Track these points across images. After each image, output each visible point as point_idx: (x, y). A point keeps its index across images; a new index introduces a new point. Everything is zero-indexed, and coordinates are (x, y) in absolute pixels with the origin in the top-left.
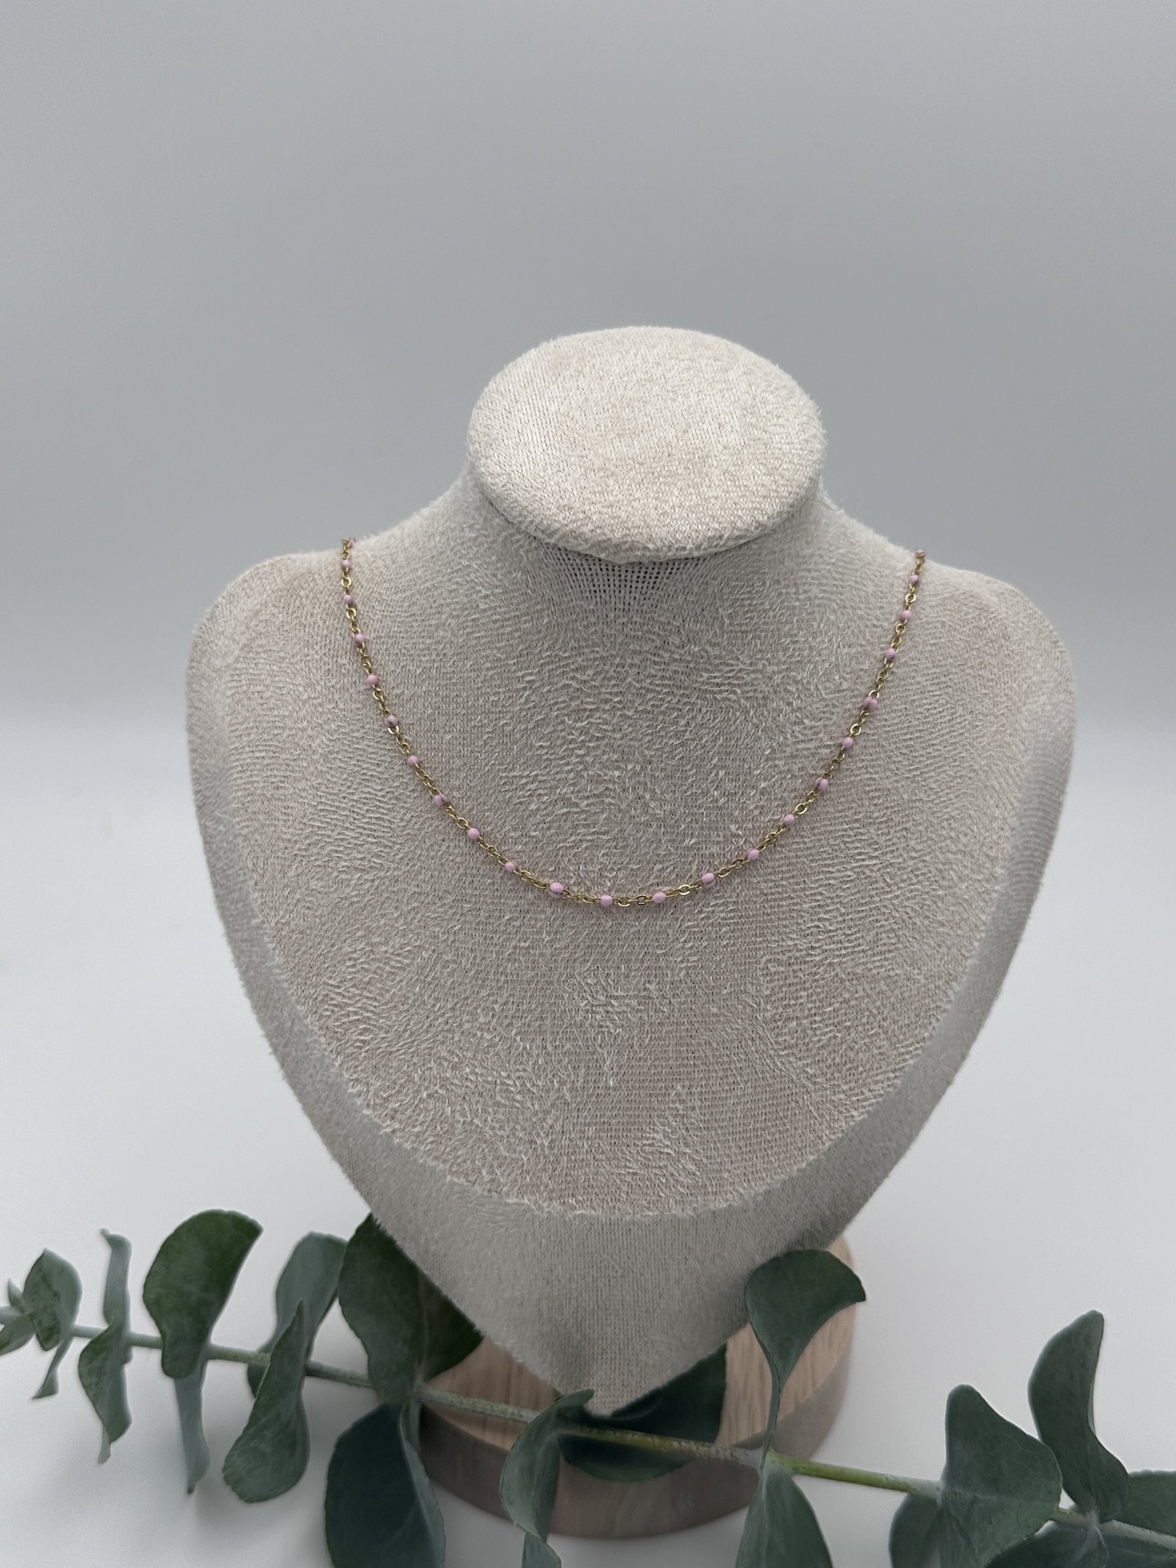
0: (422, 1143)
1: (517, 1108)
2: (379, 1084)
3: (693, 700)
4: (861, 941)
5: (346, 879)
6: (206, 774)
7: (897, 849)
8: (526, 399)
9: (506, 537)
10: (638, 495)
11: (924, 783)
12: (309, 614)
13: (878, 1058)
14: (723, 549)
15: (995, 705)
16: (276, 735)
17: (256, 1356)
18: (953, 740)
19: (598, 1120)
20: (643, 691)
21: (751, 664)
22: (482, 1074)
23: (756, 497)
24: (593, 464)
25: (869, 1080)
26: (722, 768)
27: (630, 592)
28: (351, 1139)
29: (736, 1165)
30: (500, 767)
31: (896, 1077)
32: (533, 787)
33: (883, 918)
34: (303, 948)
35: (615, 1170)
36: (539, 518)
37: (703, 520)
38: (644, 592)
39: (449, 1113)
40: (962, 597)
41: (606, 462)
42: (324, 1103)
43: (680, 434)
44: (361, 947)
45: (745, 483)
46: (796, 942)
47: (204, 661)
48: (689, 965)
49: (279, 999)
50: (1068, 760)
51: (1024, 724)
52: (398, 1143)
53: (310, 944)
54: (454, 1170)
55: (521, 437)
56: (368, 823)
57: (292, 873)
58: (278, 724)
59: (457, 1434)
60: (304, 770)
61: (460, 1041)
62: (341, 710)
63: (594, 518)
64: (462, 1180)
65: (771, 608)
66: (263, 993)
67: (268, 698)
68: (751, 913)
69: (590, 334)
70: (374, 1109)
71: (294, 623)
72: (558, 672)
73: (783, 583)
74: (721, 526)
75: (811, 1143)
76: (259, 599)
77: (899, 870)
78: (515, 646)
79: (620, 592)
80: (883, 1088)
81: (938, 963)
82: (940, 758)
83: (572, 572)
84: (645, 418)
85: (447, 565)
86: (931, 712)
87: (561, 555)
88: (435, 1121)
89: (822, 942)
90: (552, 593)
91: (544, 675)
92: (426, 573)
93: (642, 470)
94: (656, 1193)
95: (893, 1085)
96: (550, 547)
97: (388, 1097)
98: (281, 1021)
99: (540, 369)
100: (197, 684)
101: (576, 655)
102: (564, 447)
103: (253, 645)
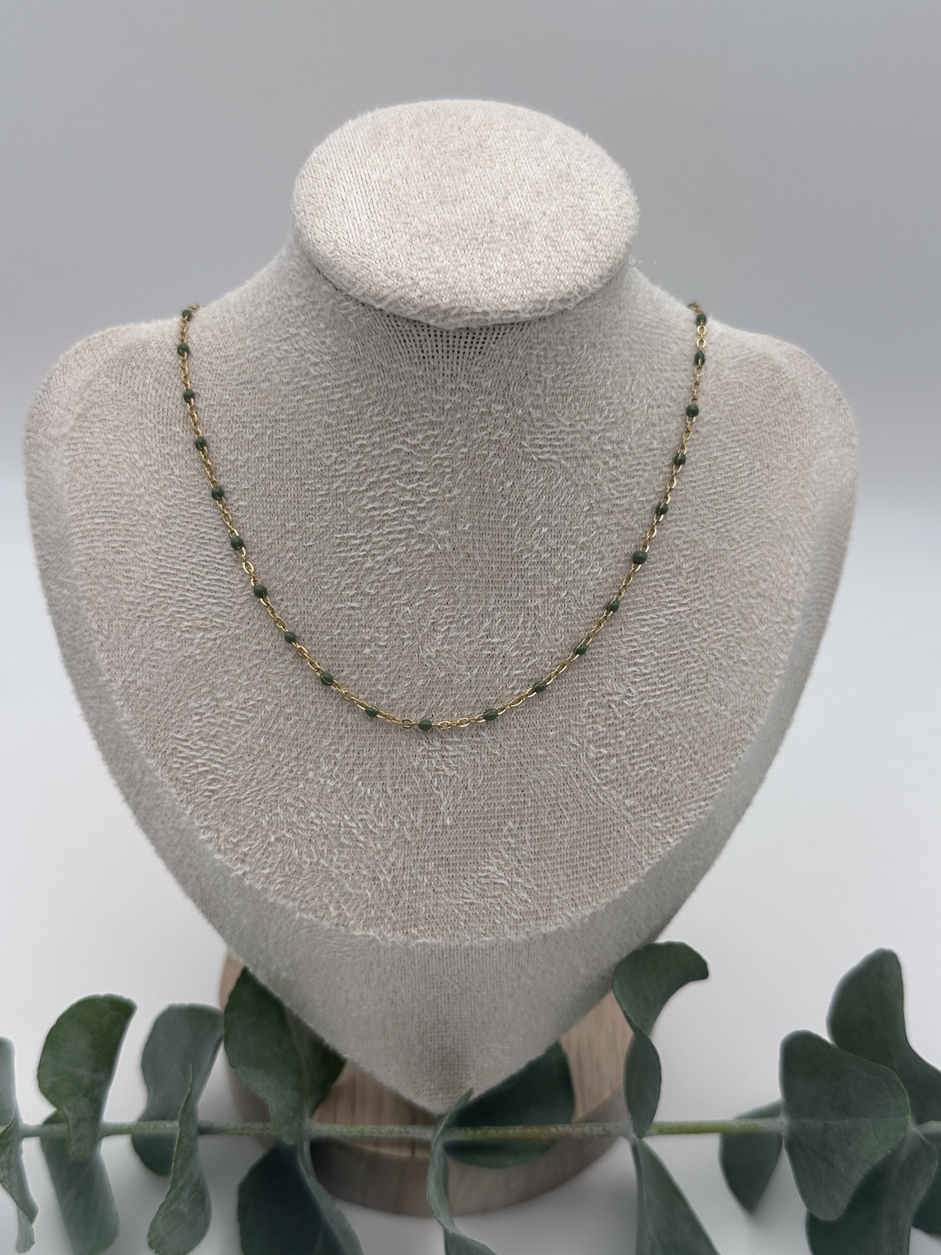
0: (271, 883)
1: (361, 848)
2: (229, 830)
4: (673, 682)
5: (189, 639)
6: (48, 540)
7: (704, 596)
8: (348, 168)
9: (334, 304)
10: (463, 260)
11: (726, 534)
12: (141, 384)
13: (690, 789)
14: (548, 313)
15: (789, 459)
16: (114, 502)
18: (752, 493)
19: (436, 856)
21: (571, 426)
22: (326, 818)
23: (577, 262)
24: (418, 231)
25: (683, 809)
26: (545, 525)
27: (458, 358)
28: (203, 879)
29: (564, 892)
30: (334, 529)
31: (707, 805)
32: (368, 547)
33: (693, 660)
34: (151, 705)
35: (454, 901)
36: (367, 285)
37: (527, 285)
38: (471, 357)
39: (297, 855)
40: (757, 359)
41: (431, 229)
42: (176, 846)
43: (500, 201)
44: (206, 702)
45: (566, 249)
47: (40, 430)
49: (129, 752)
51: (815, 477)
52: (249, 884)
53: (156, 700)
54: (303, 907)
55: (346, 204)
56: (208, 585)
57: (136, 634)
58: (115, 491)
60: (142, 535)
61: (305, 788)
62: (177, 476)
63: (422, 283)
64: (311, 916)
65: (588, 371)
66: (114, 746)
67: (105, 466)
69: (406, 107)
70: (225, 853)
71: (127, 393)
72: (389, 437)
73: (599, 347)
74: (545, 290)
75: (632, 869)
76: (92, 370)
77: (706, 615)
78: (346, 413)
79: (448, 357)
80: (695, 815)
81: (743, 699)
82: (741, 511)
83: (401, 339)
84: (465, 185)
85: (275, 333)
86: (732, 467)
87: (390, 322)
88: (283, 862)
89: (639, 684)
90: (381, 360)
91: (374, 439)
92: (255, 342)
93: (466, 236)
94: (492, 920)
95: (703, 812)
96: (379, 314)
97: (238, 842)
98: (132, 772)
99: (359, 138)
100: (35, 453)
101: (406, 420)
102: (388, 215)
103: (87, 414)
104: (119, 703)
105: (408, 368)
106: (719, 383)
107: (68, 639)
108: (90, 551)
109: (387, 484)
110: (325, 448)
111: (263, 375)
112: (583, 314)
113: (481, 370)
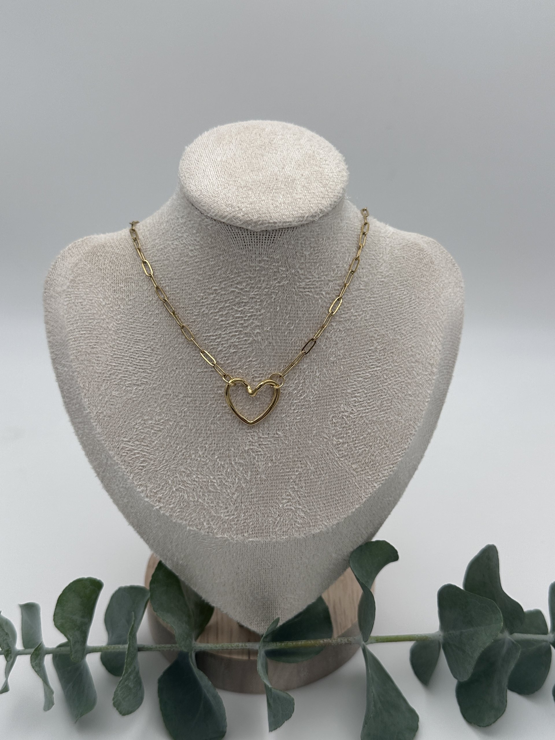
0: (174, 512)
1: (219, 493)
2: (152, 486)
4: (374, 405)
5: (130, 390)
6: (56, 344)
7: (389, 362)
8: (206, 155)
9: (200, 221)
10: (263, 198)
11: (399, 331)
12: (103, 264)
13: (385, 459)
14: (305, 223)
15: (429, 294)
16: (90, 323)
18: (411, 311)
19: (258, 496)
21: (319, 278)
22: (201, 478)
23: (319, 198)
24: (241, 184)
25: (381, 469)
27: (262, 245)
28: (138, 514)
29: (323, 512)
30: (202, 332)
31: (394, 467)
32: (219, 340)
33: (384, 394)
34: (111, 424)
36: (217, 211)
37: (295, 209)
38: (268, 245)
39: (187, 497)
40: (411, 245)
41: (247, 183)
42: (124, 498)
43: (280, 170)
44: (140, 421)
45: (313, 192)
47: (51, 289)
48: (296, 421)
49: (100, 449)
50: (462, 318)
51: (442, 302)
52: (163, 513)
53: (114, 422)
54: (190, 524)
55: (205, 173)
56: (139, 362)
57: (103, 388)
58: (91, 317)
60: (105, 339)
61: (190, 463)
62: (122, 309)
63: (243, 209)
64: (195, 528)
65: (326, 251)
66: (92, 447)
67: (85, 305)
69: (233, 124)
70: (150, 498)
71: (95, 269)
72: (229, 285)
73: (331, 239)
74: (304, 212)
75: (357, 500)
76: (78, 258)
77: (390, 371)
78: (207, 274)
79: (257, 245)
80: (388, 472)
81: (410, 413)
82: (406, 319)
83: (234, 236)
84: (263, 162)
85: (171, 237)
86: (400, 298)
87: (228, 228)
88: (180, 501)
89: (357, 407)
90: (224, 247)
91: (222, 286)
92: (161, 241)
93: (264, 187)
95: (392, 470)
96: (223, 224)
97: (157, 492)
98: (101, 460)
99: (211, 141)
100: (49, 300)
101: (237, 276)
102: (226, 177)
103: (76, 280)
104: (94, 424)
105: (238, 251)
106: (393, 256)
107: (67, 394)
108: (78, 348)
109: (228, 308)
110: (197, 292)
111: (165, 257)
112: (322, 223)
113: (274, 251)
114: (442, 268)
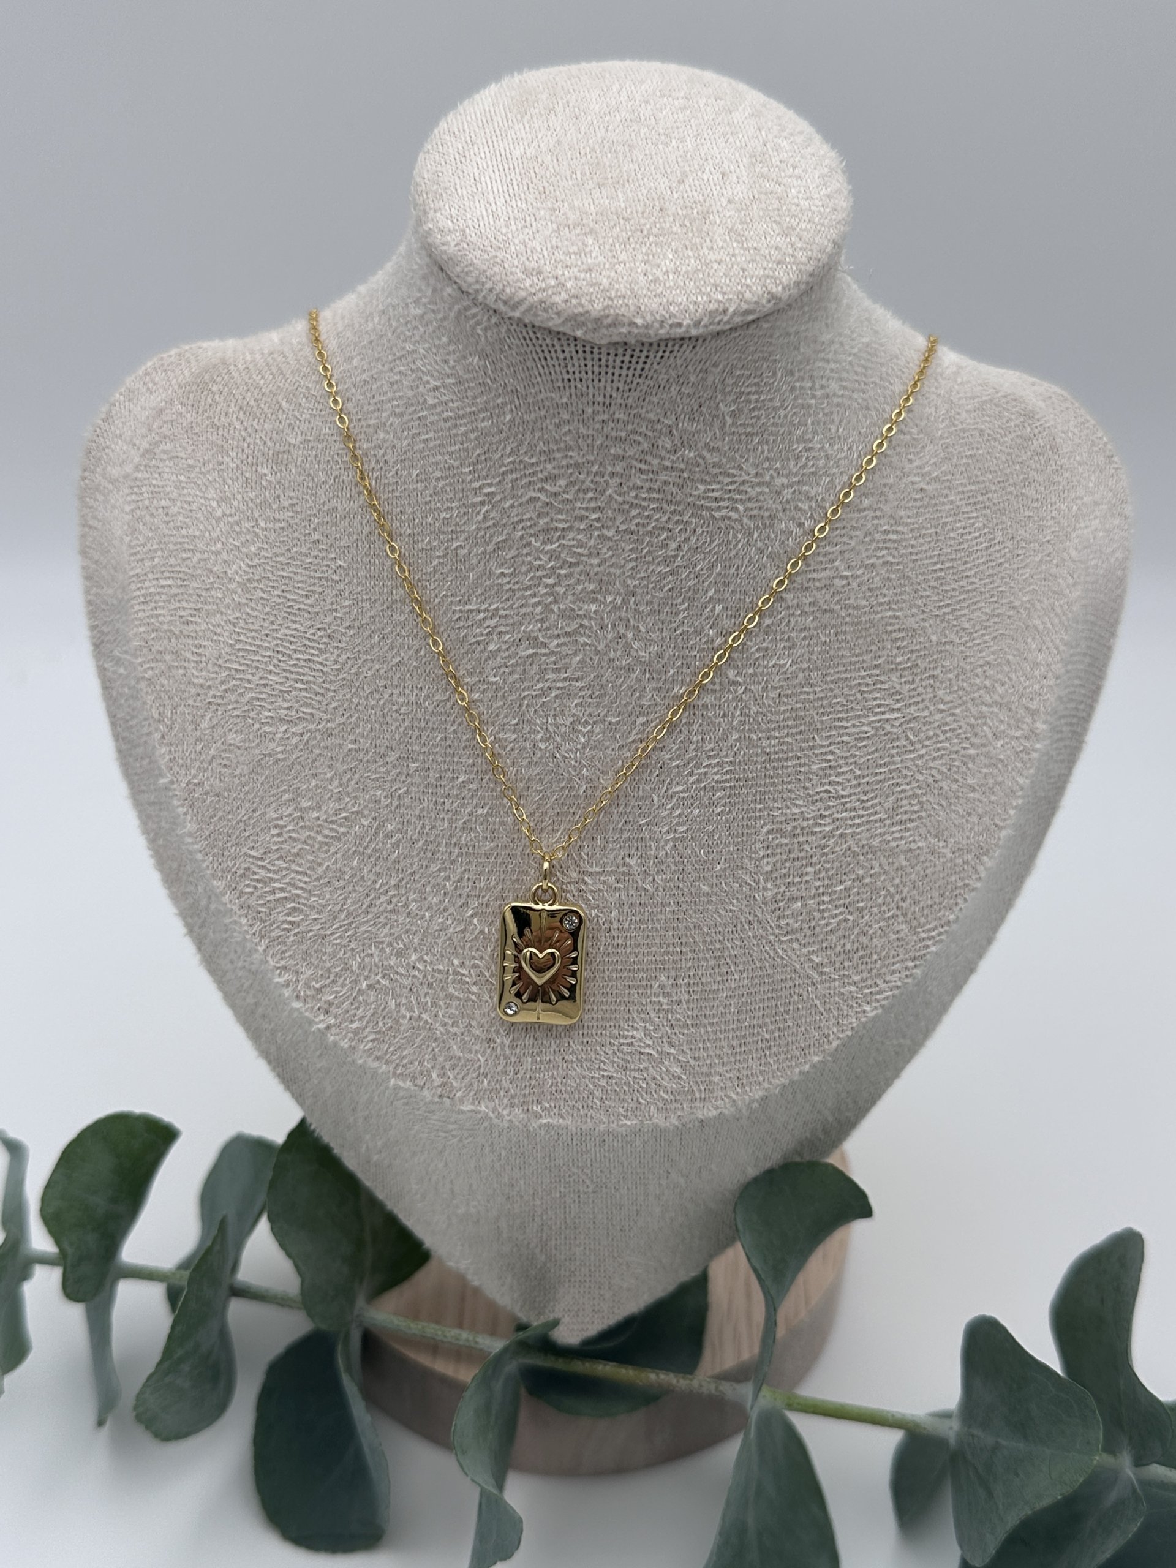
0: (361, 1041)
1: (473, 1001)
2: (310, 972)
3: (686, 518)
4: (878, 808)
5: (270, 733)
6: (103, 606)
7: (923, 701)
8: (484, 140)
9: (459, 312)
10: (623, 257)
11: (955, 623)
12: (223, 414)
13: (895, 945)
14: (728, 327)
15: (1040, 529)
16: (184, 560)
17: (174, 1274)
18: (991, 572)
20: (626, 507)
21: (756, 475)
22: (432, 963)
23: (768, 262)
24: (567, 219)
25: (884, 970)
26: (719, 601)
27: (612, 381)
28: (280, 1034)
29: (728, 1068)
30: (453, 599)
31: (916, 966)
32: (492, 623)
33: (905, 781)
34: (220, 814)
35: (588, 1073)
36: (501, 285)
37: (703, 290)
38: (629, 381)
39: (393, 1007)
40: (1004, 400)
41: (584, 216)
42: (248, 993)
43: (674, 185)
44: (288, 812)
45: (755, 245)
46: (803, 809)
47: (98, 469)
48: (677, 836)
49: (193, 872)
50: (1120, 597)
51: (1074, 553)
52: (333, 1041)
53: (227, 808)
54: (398, 1072)
55: (479, 185)
56: (294, 665)
57: (205, 724)
58: (186, 546)
59: (403, 1361)
60: (218, 601)
62: (262, 529)
63: (569, 285)
64: (408, 1084)
65: (782, 406)
66: (175, 865)
67: (175, 515)
68: (750, 776)
69: (563, 69)
70: (305, 1002)
71: (205, 425)
72: (523, 483)
73: (797, 375)
74: (726, 297)
75: (816, 1043)
76: (164, 395)
77: (925, 725)
78: (471, 451)
79: (600, 380)
80: (900, 979)
81: (968, 834)
82: (975, 593)
84: (631, 165)
85: (388, 351)
86: (965, 537)
87: (528, 333)
88: (376, 1015)
89: (833, 809)
90: (516, 383)
91: (505, 486)
92: (363, 362)
93: (628, 227)
94: (635, 1099)
95: (911, 975)
96: (514, 324)
97: (321, 987)
98: (196, 897)
99: (501, 106)
100: (91, 498)
101: (545, 461)
102: (531, 198)
103: (155, 450)
104: (181, 810)
105: (549, 394)
106: (953, 428)
107: (123, 730)
108: (152, 620)
109: (520, 543)
113: (641, 397)
114: (1079, 463)
